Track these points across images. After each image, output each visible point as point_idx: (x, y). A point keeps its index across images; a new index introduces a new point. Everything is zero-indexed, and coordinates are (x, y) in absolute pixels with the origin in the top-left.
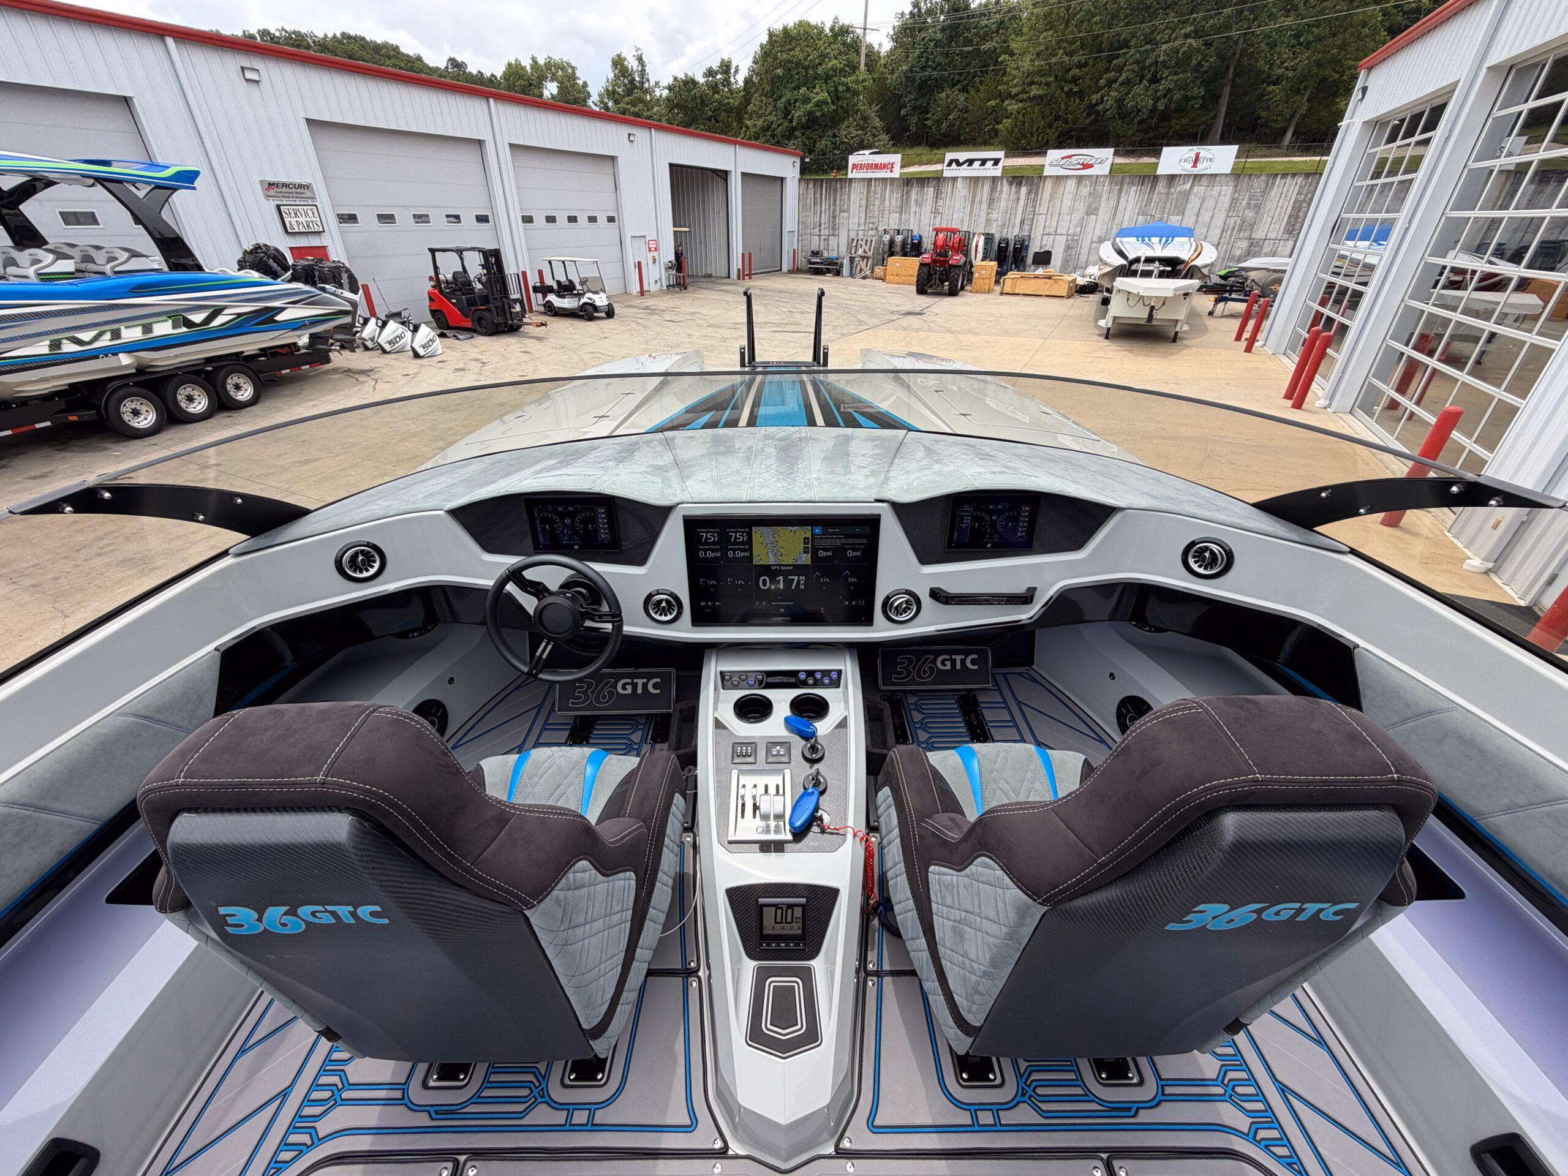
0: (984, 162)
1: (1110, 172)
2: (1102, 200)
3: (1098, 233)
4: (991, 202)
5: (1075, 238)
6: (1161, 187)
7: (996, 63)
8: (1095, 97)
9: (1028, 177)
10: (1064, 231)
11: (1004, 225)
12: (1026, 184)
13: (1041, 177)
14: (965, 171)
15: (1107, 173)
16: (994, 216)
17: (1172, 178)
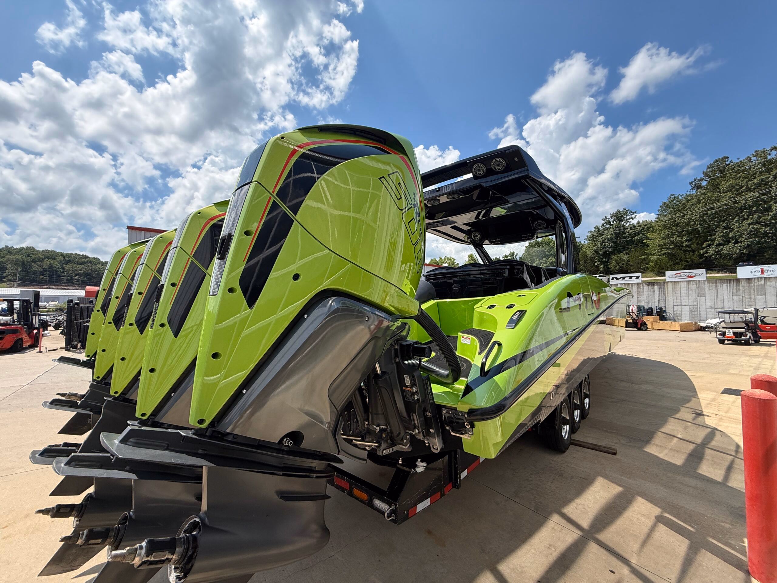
0: (631, 278)
1: (707, 279)
2: (706, 290)
3: (709, 304)
4: (638, 293)
5: (695, 307)
6: (743, 283)
7: (642, 243)
8: (702, 252)
9: (657, 283)
10: (687, 304)
11: (649, 302)
12: (657, 285)
13: (665, 282)
14: (621, 281)
15: (705, 279)
16: (642, 298)
17: (749, 280)
